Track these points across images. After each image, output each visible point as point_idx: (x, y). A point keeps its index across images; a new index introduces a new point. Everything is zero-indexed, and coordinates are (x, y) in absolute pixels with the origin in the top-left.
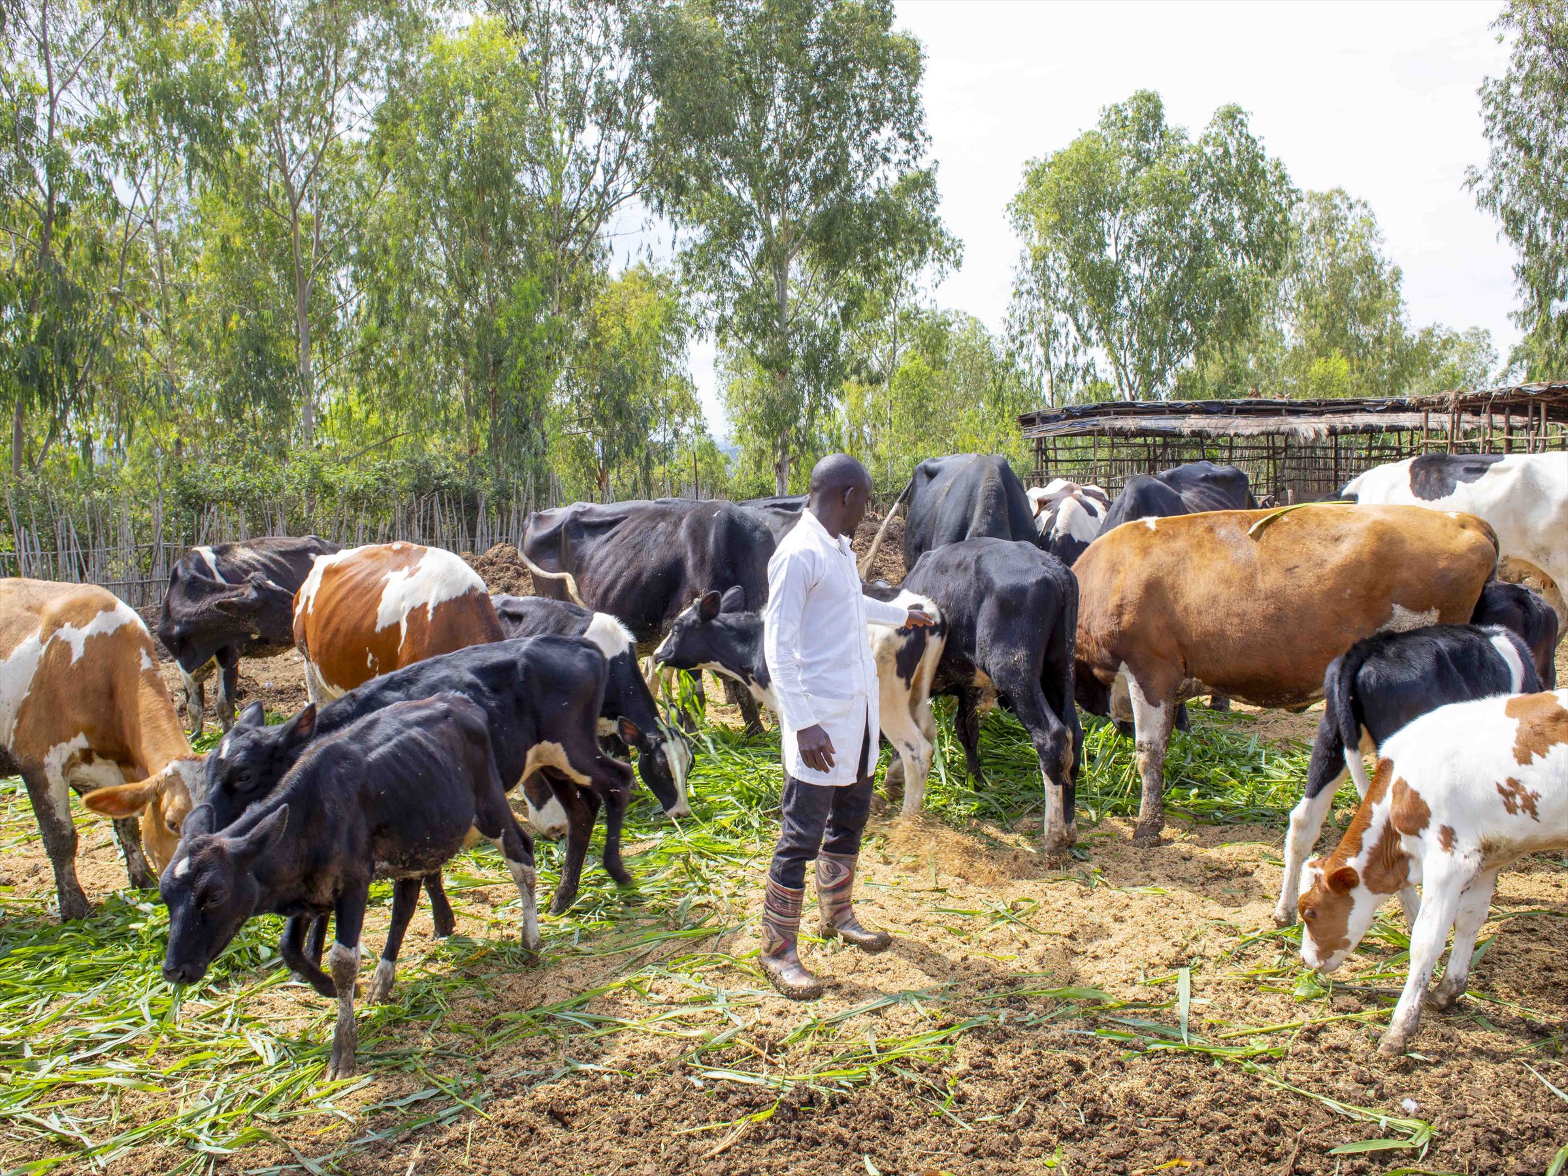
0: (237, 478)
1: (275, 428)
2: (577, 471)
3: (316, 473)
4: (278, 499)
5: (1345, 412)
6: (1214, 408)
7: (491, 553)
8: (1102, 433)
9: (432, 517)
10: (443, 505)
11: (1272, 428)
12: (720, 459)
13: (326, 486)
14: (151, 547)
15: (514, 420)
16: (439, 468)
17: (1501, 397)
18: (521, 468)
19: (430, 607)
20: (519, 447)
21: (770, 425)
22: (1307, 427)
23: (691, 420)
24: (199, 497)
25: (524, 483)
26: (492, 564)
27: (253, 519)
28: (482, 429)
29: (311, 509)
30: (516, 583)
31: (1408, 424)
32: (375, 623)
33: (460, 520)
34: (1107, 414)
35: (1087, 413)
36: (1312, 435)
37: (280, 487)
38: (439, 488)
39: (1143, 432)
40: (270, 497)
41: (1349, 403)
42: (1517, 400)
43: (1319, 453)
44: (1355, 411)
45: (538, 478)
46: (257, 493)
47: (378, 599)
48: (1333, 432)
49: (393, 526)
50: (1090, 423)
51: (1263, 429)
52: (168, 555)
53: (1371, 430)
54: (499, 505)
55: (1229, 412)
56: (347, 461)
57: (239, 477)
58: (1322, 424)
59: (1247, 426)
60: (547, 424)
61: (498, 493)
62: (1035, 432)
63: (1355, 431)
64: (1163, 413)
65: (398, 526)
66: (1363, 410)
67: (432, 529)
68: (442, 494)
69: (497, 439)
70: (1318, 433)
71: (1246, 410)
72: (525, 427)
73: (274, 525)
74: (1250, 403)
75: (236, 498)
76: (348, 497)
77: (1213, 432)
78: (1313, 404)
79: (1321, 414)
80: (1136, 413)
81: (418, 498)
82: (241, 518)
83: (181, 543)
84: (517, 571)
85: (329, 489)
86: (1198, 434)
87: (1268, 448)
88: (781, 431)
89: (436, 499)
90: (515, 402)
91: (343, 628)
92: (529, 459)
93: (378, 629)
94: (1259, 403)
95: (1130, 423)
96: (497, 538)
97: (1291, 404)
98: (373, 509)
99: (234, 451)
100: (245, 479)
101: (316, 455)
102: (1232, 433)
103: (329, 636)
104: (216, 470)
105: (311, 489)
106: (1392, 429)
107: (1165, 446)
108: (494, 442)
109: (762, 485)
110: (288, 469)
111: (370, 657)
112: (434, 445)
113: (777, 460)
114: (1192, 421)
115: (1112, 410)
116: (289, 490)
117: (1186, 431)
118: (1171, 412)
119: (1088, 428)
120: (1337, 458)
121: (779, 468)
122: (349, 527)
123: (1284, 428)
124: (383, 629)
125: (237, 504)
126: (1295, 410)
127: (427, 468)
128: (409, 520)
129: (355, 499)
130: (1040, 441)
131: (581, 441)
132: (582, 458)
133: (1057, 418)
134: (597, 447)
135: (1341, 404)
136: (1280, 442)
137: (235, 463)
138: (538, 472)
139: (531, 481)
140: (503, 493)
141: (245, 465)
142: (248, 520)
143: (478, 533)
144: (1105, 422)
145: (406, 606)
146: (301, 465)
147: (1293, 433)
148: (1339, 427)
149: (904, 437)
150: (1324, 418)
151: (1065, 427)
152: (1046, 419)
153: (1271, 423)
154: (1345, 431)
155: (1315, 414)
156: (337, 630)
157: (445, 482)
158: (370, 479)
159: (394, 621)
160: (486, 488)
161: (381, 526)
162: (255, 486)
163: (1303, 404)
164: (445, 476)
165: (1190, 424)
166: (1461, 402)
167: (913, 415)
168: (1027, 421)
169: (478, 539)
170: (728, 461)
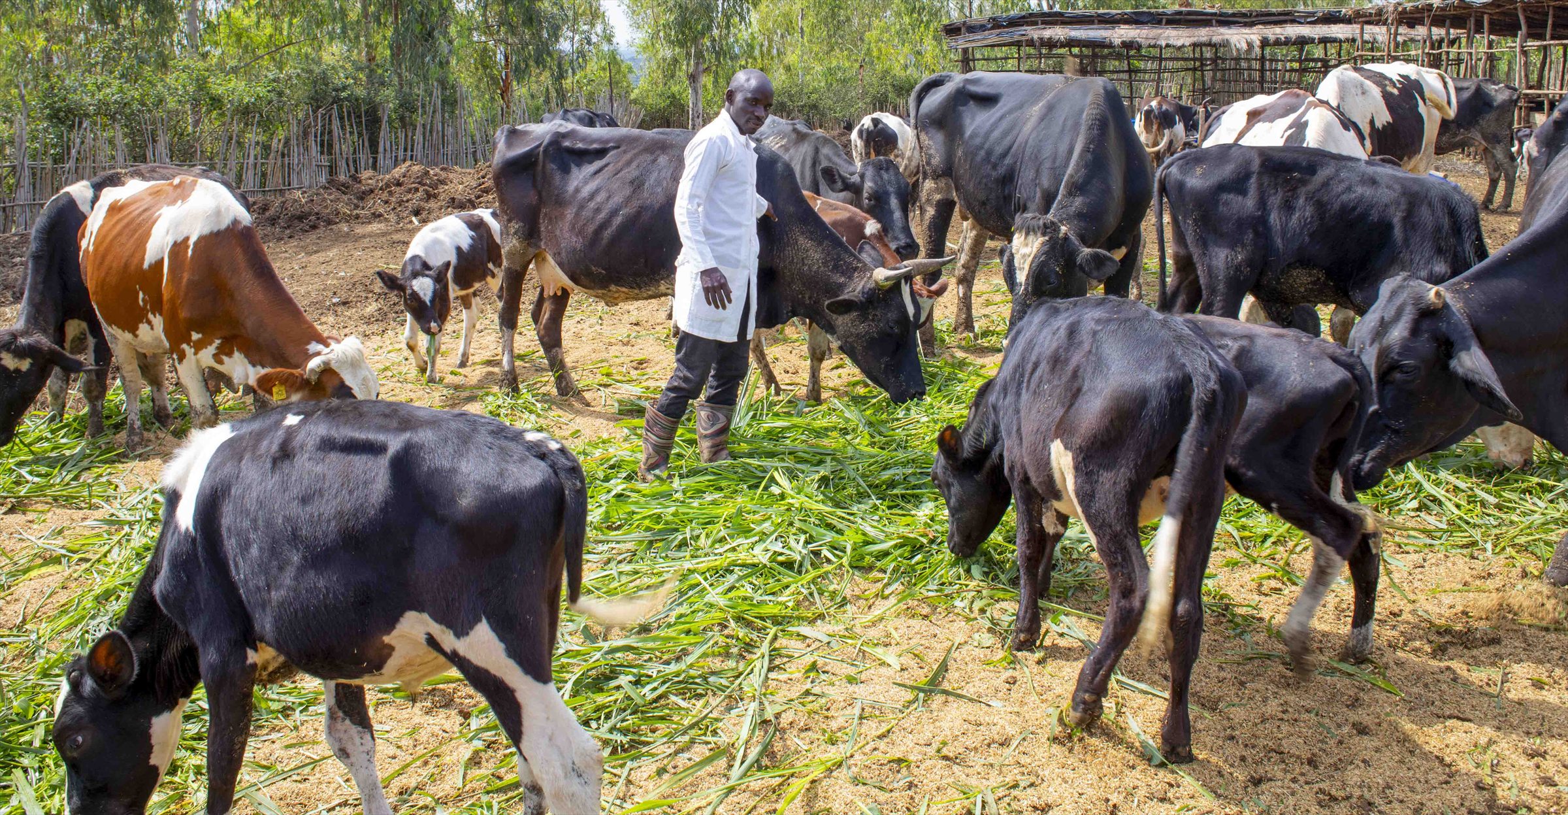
0: (112, 92)
1: (154, 34)
2: (480, 80)
3: (201, 84)
4: (160, 114)
5: (1276, 23)
6: (1142, 19)
7: (398, 172)
8: (1031, 43)
9: (330, 132)
10: (341, 118)
11: (1204, 39)
12: (624, 68)
13: (213, 99)
14: (14, 167)
15: (418, 28)
16: (339, 79)
17: (1443, 9)
18: (426, 78)
19: (191, 242)
20: (423, 56)
21: (683, 33)
22: (1239, 38)
23: (599, 28)
24: (70, 111)
25: (431, 95)
26: (399, 184)
27: (132, 135)
28: (383, 37)
29: (196, 123)
30: (427, 206)
31: (1341, 36)
32: (143, 259)
33: (360, 134)
34: (1035, 23)
35: (1014, 22)
36: (1244, 46)
37: (161, 101)
38: (337, 100)
39: (1070, 43)
40: (150, 111)
41: (1280, 14)
42: (1459, 12)
43: (1244, 64)
44: (1285, 22)
45: (444, 88)
46: (136, 106)
47: (147, 235)
48: (1265, 43)
49: (287, 142)
50: (1017, 33)
51: (1194, 40)
52: (34, 174)
53: (1302, 42)
54: (402, 119)
55: (1159, 22)
56: (235, 70)
57: (115, 89)
58: (1254, 35)
59: (1179, 37)
60: (453, 30)
61: (401, 106)
62: (961, 42)
63: (1287, 42)
64: (1092, 23)
65: (293, 142)
66: (1293, 21)
67: (330, 146)
68: (341, 107)
69: (399, 47)
70: (1250, 45)
71: (1177, 20)
72: (430, 34)
73: (154, 141)
74: (1180, 13)
75: (110, 113)
76: (237, 111)
77: (1144, 43)
78: (1244, 15)
79: (1252, 25)
80: (1064, 23)
81: (314, 112)
82: (118, 133)
83: (49, 163)
84: (427, 192)
85: (216, 102)
86: (1128, 45)
87: (1194, 59)
88: (695, 40)
89: (335, 113)
90: (419, 8)
91: (114, 265)
92: (434, 71)
93: (146, 265)
94: (1189, 13)
95: (1058, 33)
96: (401, 154)
97: (1221, 15)
98: (266, 124)
99: (109, 60)
100: (121, 91)
101: (201, 64)
102: (1163, 44)
103: (103, 274)
104: (89, 80)
105: (196, 104)
106: (1324, 41)
107: (1095, 56)
108: (397, 49)
109: (673, 96)
110: (170, 79)
111: (141, 295)
112: (333, 53)
113: (691, 70)
114: (1122, 32)
115: (1039, 20)
116: (171, 104)
117: (1117, 41)
118: (1100, 22)
119: (1016, 38)
120: (1262, 70)
121: (693, 78)
122: (239, 143)
123: (1215, 39)
124: (150, 266)
125: (113, 118)
126: (1225, 20)
127: (324, 79)
128: (306, 134)
129: (245, 112)
130: (965, 51)
131: (485, 50)
132: (485, 67)
133: (982, 28)
134: (500, 57)
135: (1273, 14)
136: (1208, 53)
137: (111, 72)
138: (443, 83)
139: (437, 92)
140: (407, 106)
141: (122, 76)
142: (125, 135)
143: (381, 149)
144: (1034, 33)
145: (170, 241)
146: (184, 76)
147: (1226, 44)
148: (1272, 38)
149: (816, 49)
150: (1255, 29)
151: (992, 37)
152: (972, 29)
153: (1202, 34)
154: (1277, 43)
155: (1246, 25)
156: (110, 268)
157: (344, 94)
158: (262, 91)
159: (159, 257)
160: (388, 99)
161: (275, 141)
162: (133, 98)
163: (1234, 15)
164: (345, 88)
165: (1120, 34)
166: (1400, 13)
167: (826, 25)
168: (952, 30)
169: (380, 156)
170: (630, 70)
